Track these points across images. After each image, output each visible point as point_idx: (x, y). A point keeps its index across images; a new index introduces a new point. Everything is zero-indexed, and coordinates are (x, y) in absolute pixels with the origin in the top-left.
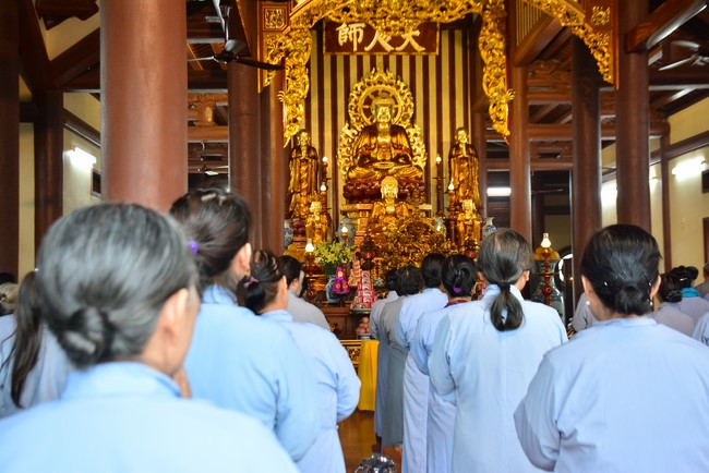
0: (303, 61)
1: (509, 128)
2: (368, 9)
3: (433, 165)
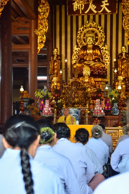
0: (45, 17)
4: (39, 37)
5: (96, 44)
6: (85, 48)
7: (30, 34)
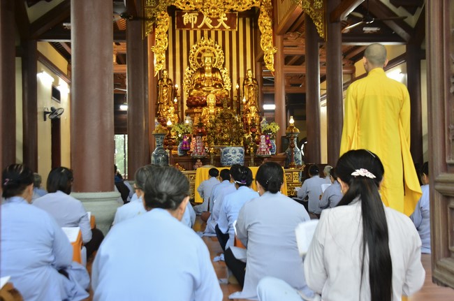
0: (164, 30)
1: (274, 68)
2: (200, 3)
3: (234, 90)
4: (156, 56)
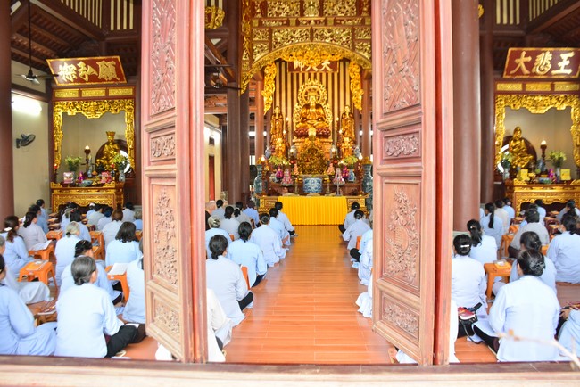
0: (272, 78)
4: (265, 99)
5: (318, 102)
6: (307, 106)
7: (256, 95)
